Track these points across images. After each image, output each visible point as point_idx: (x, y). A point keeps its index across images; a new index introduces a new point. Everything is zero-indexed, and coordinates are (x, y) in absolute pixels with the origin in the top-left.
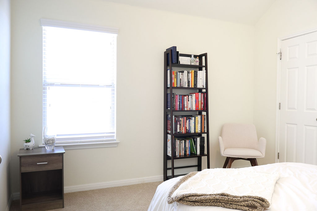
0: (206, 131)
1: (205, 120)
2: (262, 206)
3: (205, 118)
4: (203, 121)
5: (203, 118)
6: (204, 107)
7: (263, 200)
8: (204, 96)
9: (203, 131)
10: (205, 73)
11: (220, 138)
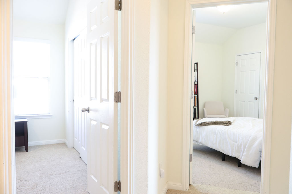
0: (197, 105)
1: (196, 99)
2: (229, 123)
3: (196, 98)
4: (195, 100)
5: (195, 98)
6: (196, 92)
7: (230, 122)
8: (196, 86)
9: (195, 105)
10: (197, 74)
11: (204, 109)
